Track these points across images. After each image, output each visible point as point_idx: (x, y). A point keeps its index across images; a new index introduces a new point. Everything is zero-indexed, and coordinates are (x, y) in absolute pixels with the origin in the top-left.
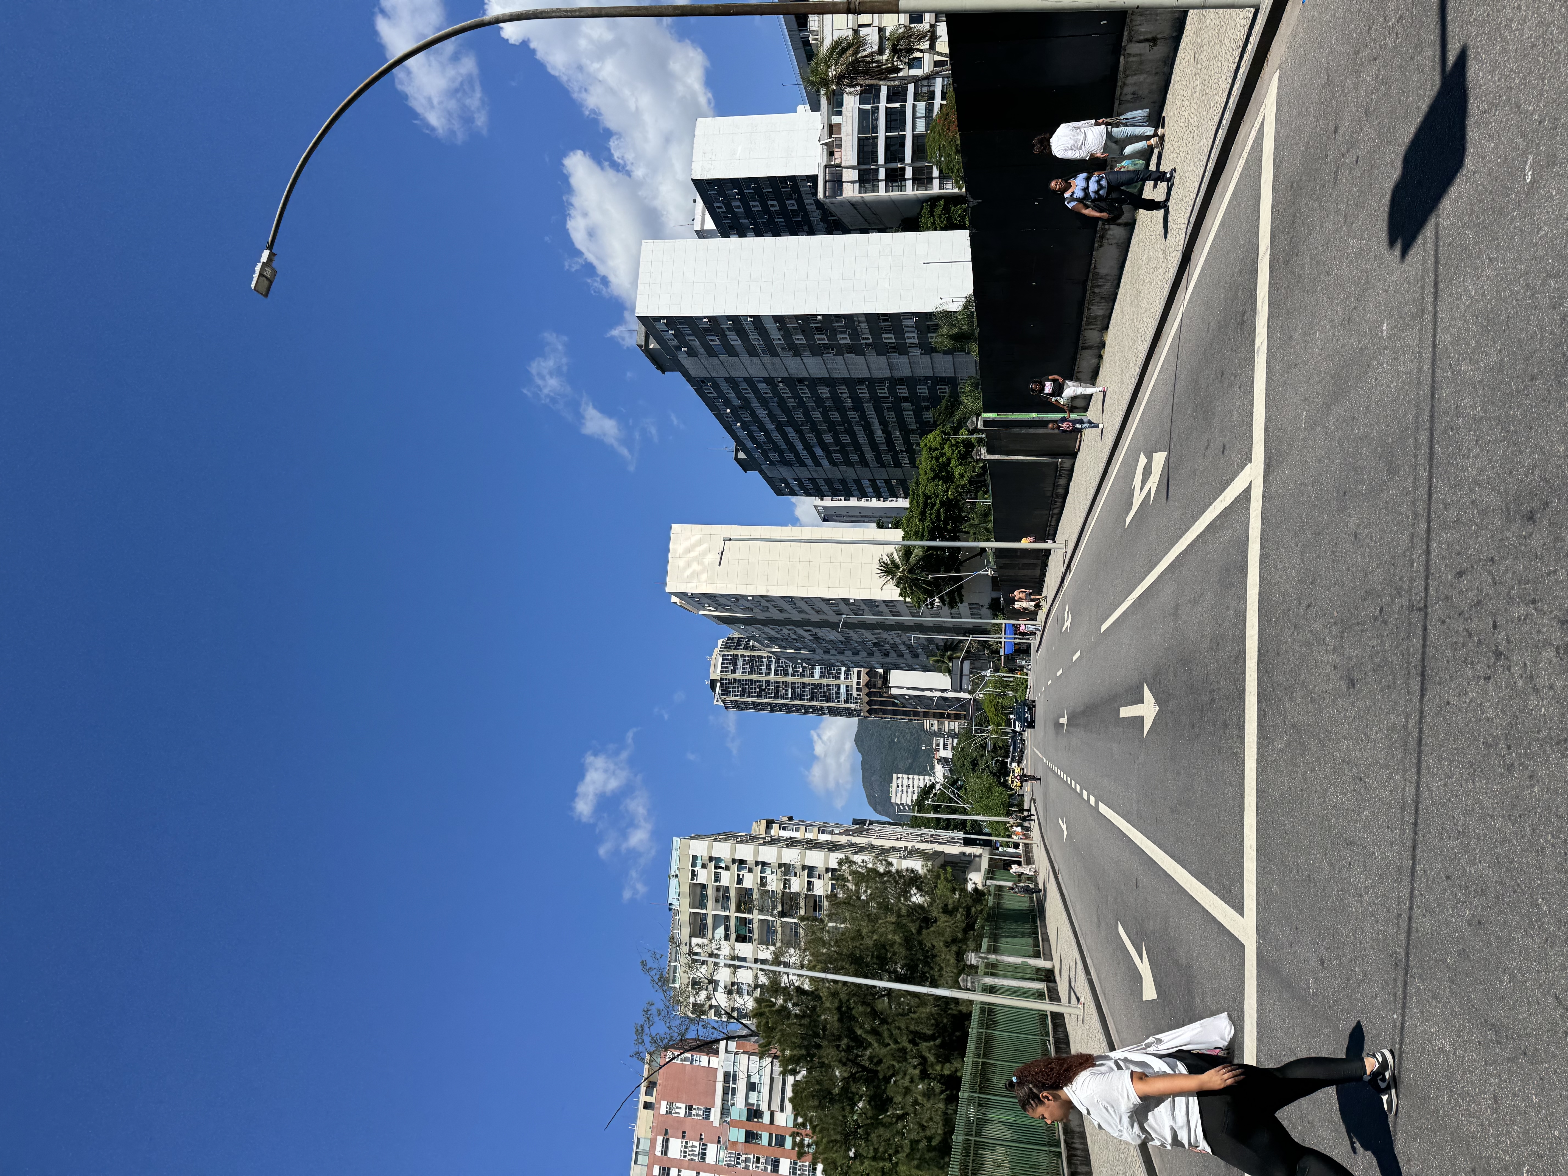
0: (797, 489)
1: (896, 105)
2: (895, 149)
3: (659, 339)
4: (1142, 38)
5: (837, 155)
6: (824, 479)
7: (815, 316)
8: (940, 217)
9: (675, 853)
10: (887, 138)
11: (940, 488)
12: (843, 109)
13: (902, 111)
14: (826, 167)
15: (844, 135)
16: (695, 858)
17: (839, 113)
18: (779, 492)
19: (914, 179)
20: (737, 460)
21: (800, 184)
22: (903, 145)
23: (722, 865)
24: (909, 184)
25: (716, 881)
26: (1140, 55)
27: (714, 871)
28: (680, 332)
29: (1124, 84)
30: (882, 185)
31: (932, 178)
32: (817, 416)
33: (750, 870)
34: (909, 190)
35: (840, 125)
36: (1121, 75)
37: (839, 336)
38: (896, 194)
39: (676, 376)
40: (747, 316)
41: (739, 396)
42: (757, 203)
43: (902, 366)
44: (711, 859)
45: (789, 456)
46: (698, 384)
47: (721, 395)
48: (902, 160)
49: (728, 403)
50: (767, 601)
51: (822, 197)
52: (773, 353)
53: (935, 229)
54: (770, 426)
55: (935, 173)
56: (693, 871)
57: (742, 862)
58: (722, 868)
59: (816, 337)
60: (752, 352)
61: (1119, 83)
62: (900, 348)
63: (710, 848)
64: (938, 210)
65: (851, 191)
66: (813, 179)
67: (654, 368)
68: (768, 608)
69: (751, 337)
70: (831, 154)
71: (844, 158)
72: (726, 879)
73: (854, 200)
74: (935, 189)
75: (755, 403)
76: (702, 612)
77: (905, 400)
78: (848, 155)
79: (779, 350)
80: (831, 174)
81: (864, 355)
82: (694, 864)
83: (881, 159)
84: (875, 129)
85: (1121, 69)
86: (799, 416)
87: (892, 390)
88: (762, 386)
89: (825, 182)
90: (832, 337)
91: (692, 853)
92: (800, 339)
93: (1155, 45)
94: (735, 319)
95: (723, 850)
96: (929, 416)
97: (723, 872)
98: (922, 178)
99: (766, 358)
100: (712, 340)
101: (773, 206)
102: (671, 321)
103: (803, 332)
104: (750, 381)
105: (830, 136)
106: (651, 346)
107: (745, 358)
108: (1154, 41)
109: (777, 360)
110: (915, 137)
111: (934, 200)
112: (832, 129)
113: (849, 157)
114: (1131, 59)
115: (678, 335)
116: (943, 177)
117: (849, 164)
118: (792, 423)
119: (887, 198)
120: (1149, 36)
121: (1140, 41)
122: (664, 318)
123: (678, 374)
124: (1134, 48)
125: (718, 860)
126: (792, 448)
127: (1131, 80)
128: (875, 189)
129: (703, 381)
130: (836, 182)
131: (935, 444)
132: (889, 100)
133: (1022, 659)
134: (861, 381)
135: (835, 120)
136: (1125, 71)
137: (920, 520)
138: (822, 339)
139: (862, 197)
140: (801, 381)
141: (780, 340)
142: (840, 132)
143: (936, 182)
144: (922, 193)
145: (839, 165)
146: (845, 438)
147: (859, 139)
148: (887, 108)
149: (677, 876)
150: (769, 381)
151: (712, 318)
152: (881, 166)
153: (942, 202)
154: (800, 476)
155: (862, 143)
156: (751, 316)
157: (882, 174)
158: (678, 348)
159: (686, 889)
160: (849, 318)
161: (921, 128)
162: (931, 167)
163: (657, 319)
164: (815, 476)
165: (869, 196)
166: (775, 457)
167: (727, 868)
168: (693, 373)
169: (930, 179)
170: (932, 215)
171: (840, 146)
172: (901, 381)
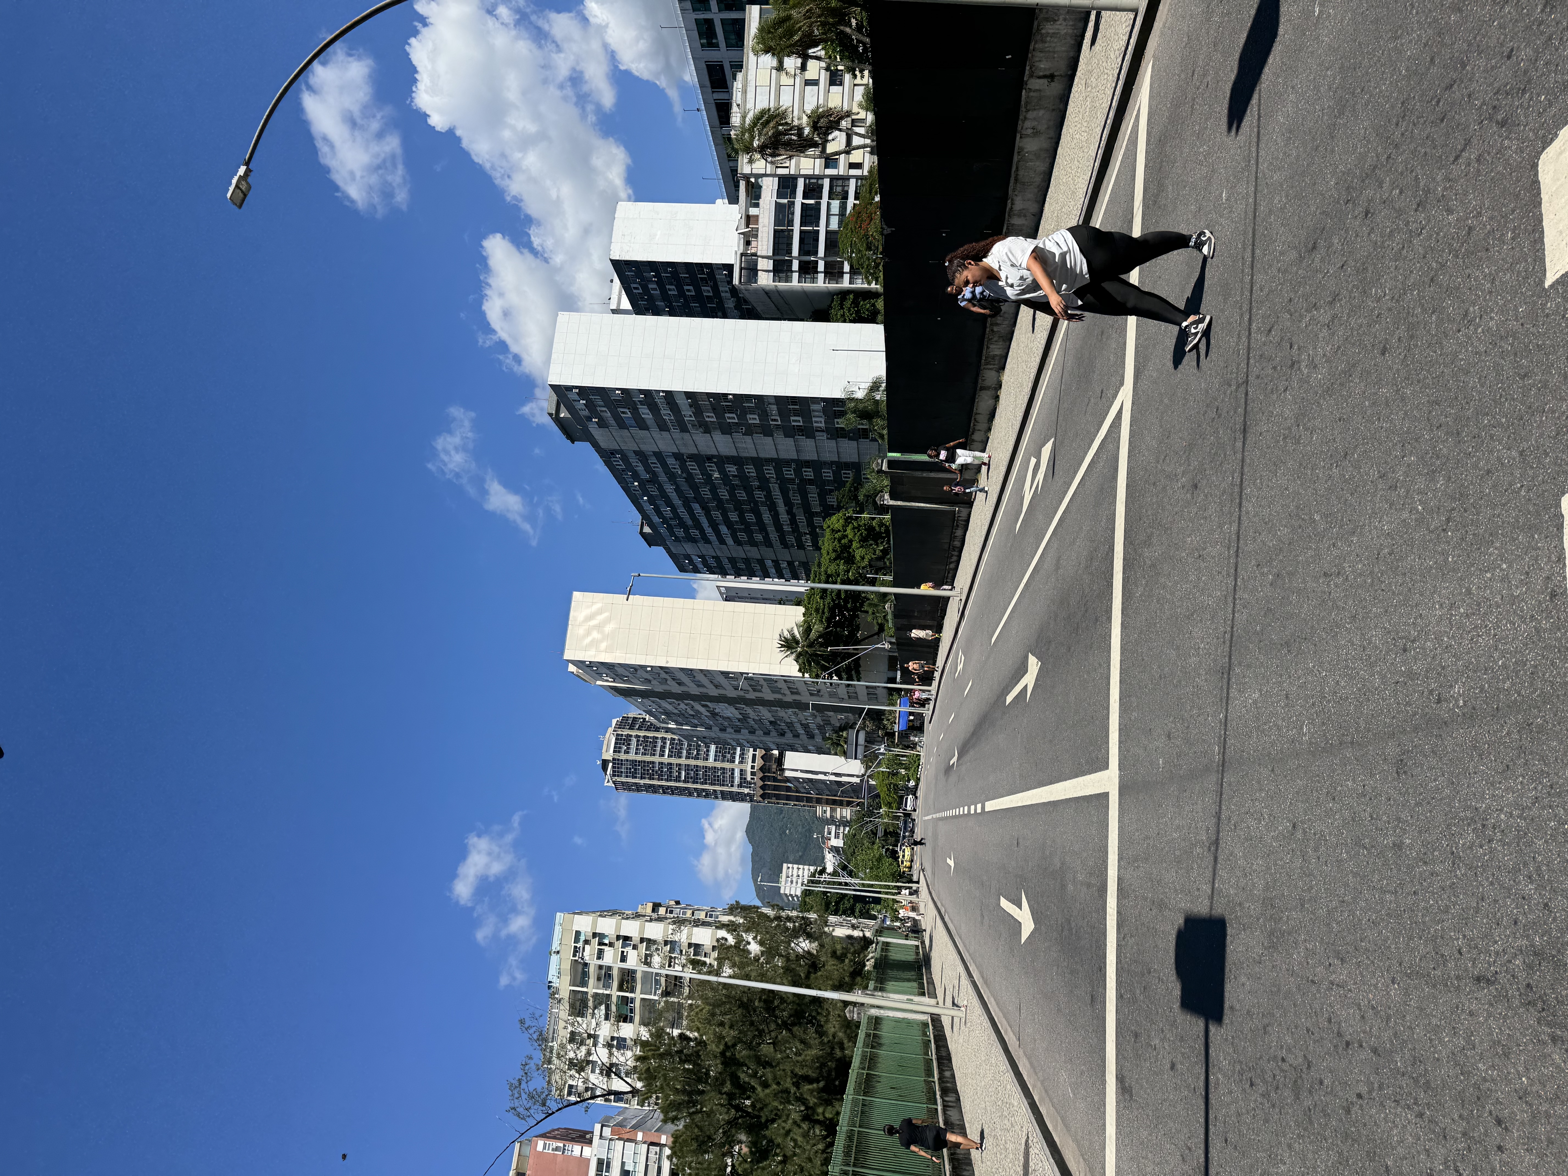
0: (700, 566)
1: (812, 202)
2: (809, 241)
3: (570, 408)
4: (1041, 74)
5: (754, 244)
6: (728, 558)
7: (726, 395)
8: (849, 310)
9: (558, 929)
10: (801, 232)
11: (841, 567)
12: (761, 201)
13: (817, 208)
14: (742, 255)
15: (760, 226)
16: (578, 933)
17: (757, 205)
18: (682, 569)
19: (826, 273)
20: (642, 534)
21: (716, 272)
22: (817, 240)
23: (606, 941)
24: (821, 276)
25: (599, 958)
26: (1040, 90)
27: (597, 947)
28: (592, 402)
29: (1025, 118)
30: (796, 276)
31: (843, 273)
32: (724, 494)
33: (635, 947)
34: (821, 283)
35: (757, 216)
36: (1023, 109)
37: (749, 416)
38: (808, 285)
39: (585, 447)
40: (658, 392)
41: (648, 469)
42: (673, 287)
43: (809, 449)
44: (595, 935)
45: (695, 532)
46: (607, 456)
47: (629, 466)
48: (816, 253)
49: (636, 476)
50: (666, 673)
51: (737, 283)
52: (684, 429)
53: (844, 321)
54: (677, 502)
55: (847, 268)
56: (575, 947)
57: (626, 939)
58: (606, 945)
59: (727, 415)
60: (663, 427)
61: (1021, 117)
62: (808, 431)
63: (595, 924)
64: (848, 303)
65: (765, 280)
66: (729, 267)
67: (564, 437)
68: (666, 680)
69: (663, 412)
70: (748, 243)
71: (759, 248)
72: (610, 957)
73: (767, 288)
74: (845, 283)
75: (663, 478)
76: (599, 683)
77: (811, 482)
78: (764, 245)
79: (689, 426)
80: (747, 261)
81: (772, 436)
82: (577, 940)
83: (795, 252)
84: (791, 223)
85: (1023, 103)
86: (706, 492)
87: (798, 472)
88: (671, 461)
89: (741, 269)
90: (742, 416)
91: (575, 928)
92: (710, 417)
93: (1052, 81)
94: (647, 393)
95: (608, 926)
96: (832, 500)
97: (606, 948)
98: (833, 272)
99: (676, 433)
100: (623, 413)
101: (689, 290)
102: (584, 391)
103: (714, 410)
104: (658, 455)
105: (747, 227)
106: (562, 415)
107: (655, 432)
108: (1051, 77)
109: (686, 436)
110: (827, 232)
111: (844, 294)
112: (749, 220)
113: (765, 247)
114: (1032, 94)
115: (590, 405)
116: (853, 272)
117: (764, 253)
118: (698, 499)
119: (799, 288)
120: (1048, 73)
121: (1040, 77)
122: (576, 387)
123: (587, 445)
124: (1035, 84)
125: (601, 936)
126: (698, 525)
127: (1030, 115)
128: (788, 279)
129: (613, 453)
130: (751, 270)
131: (838, 526)
132: (805, 197)
133: (915, 736)
134: (769, 461)
135: (753, 211)
136: (1027, 103)
137: (821, 598)
138: (731, 418)
139: (776, 286)
140: (709, 458)
141: (691, 416)
142: (757, 222)
143: (847, 277)
144: (833, 286)
145: (755, 255)
146: (750, 517)
147: (775, 231)
148: (802, 204)
149: (558, 952)
150: (678, 456)
151: (624, 391)
152: (796, 258)
153: (851, 296)
154: (704, 552)
155: (777, 234)
156: (663, 391)
157: (795, 265)
158: (589, 419)
159: (567, 966)
160: (760, 399)
161: (834, 225)
162: (842, 263)
163: (570, 388)
164: (719, 554)
165: (782, 285)
166: (680, 532)
167: (611, 945)
168: (603, 445)
169: (841, 274)
170: (842, 308)
171: (756, 236)
172: (808, 464)
